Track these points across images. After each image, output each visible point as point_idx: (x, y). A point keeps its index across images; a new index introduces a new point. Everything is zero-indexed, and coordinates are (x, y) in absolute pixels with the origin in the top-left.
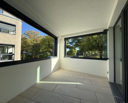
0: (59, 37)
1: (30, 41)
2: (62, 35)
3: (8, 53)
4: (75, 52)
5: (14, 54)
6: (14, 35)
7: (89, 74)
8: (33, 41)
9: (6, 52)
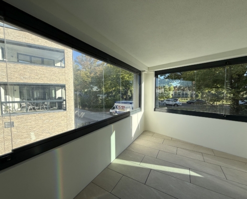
0: (144, 71)
1: (85, 74)
2: (149, 66)
3: (57, 98)
4: (170, 90)
5: (65, 100)
6: (64, 69)
7: (212, 150)
8: (90, 73)
9: (54, 96)
